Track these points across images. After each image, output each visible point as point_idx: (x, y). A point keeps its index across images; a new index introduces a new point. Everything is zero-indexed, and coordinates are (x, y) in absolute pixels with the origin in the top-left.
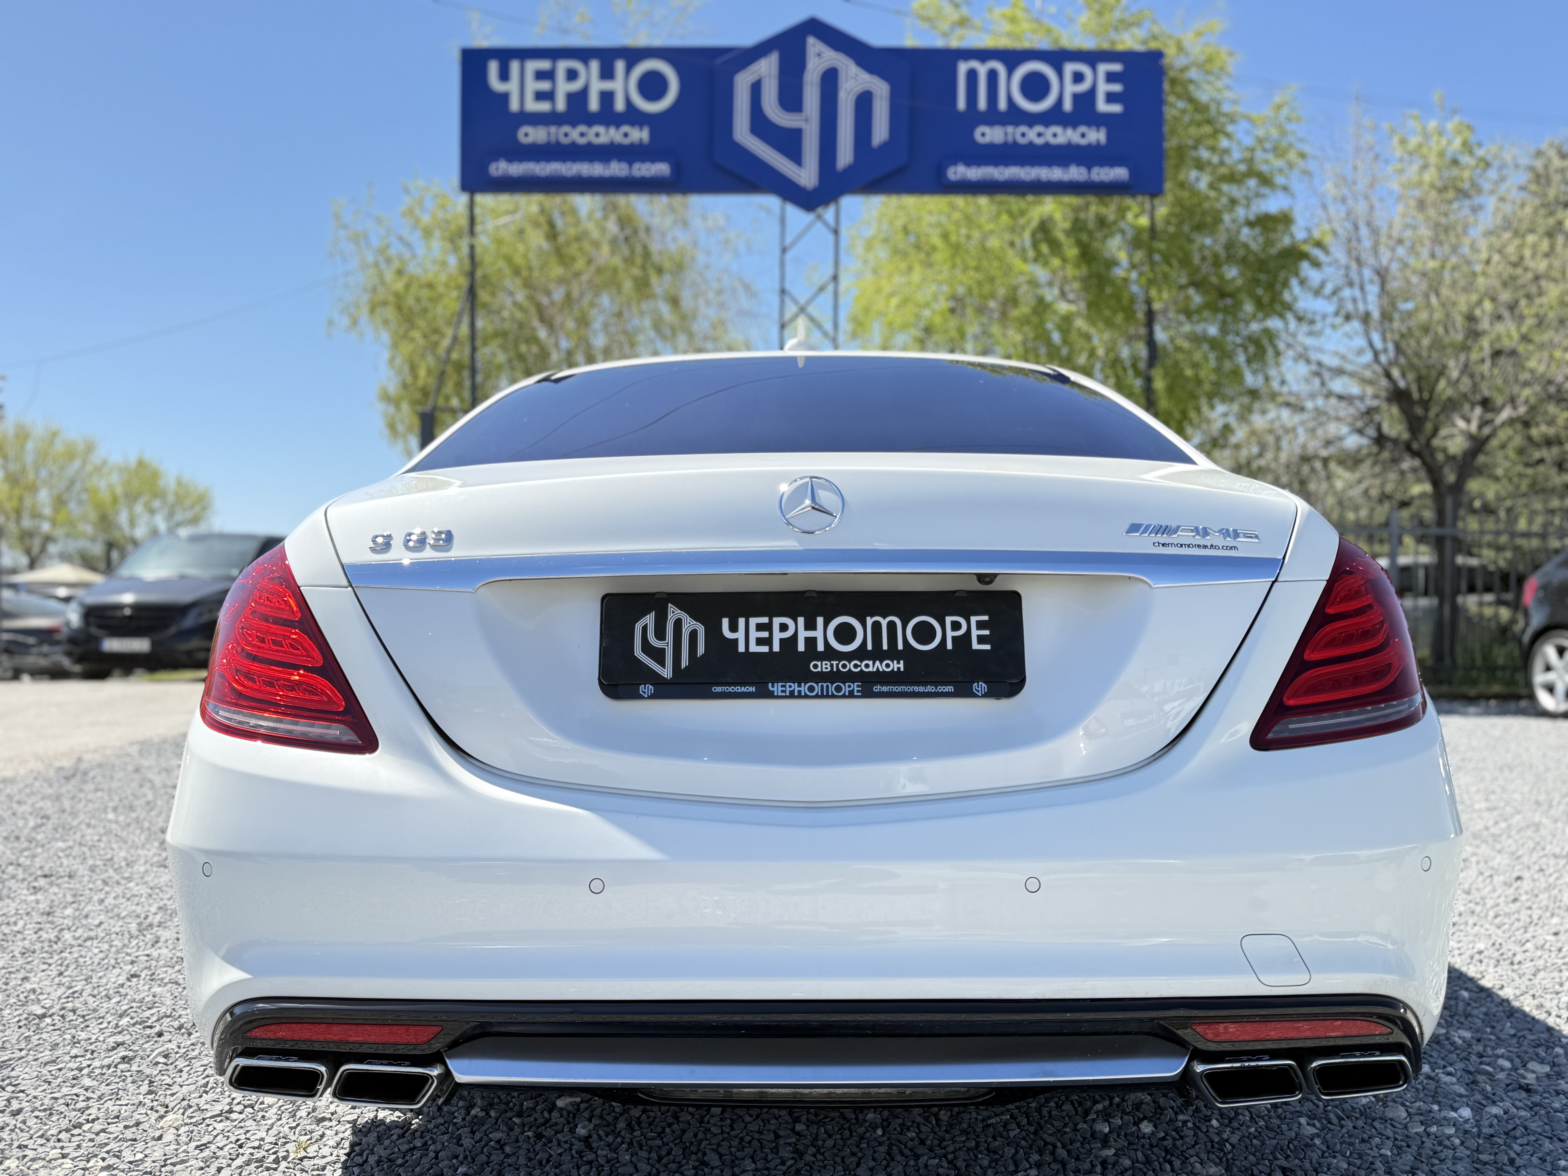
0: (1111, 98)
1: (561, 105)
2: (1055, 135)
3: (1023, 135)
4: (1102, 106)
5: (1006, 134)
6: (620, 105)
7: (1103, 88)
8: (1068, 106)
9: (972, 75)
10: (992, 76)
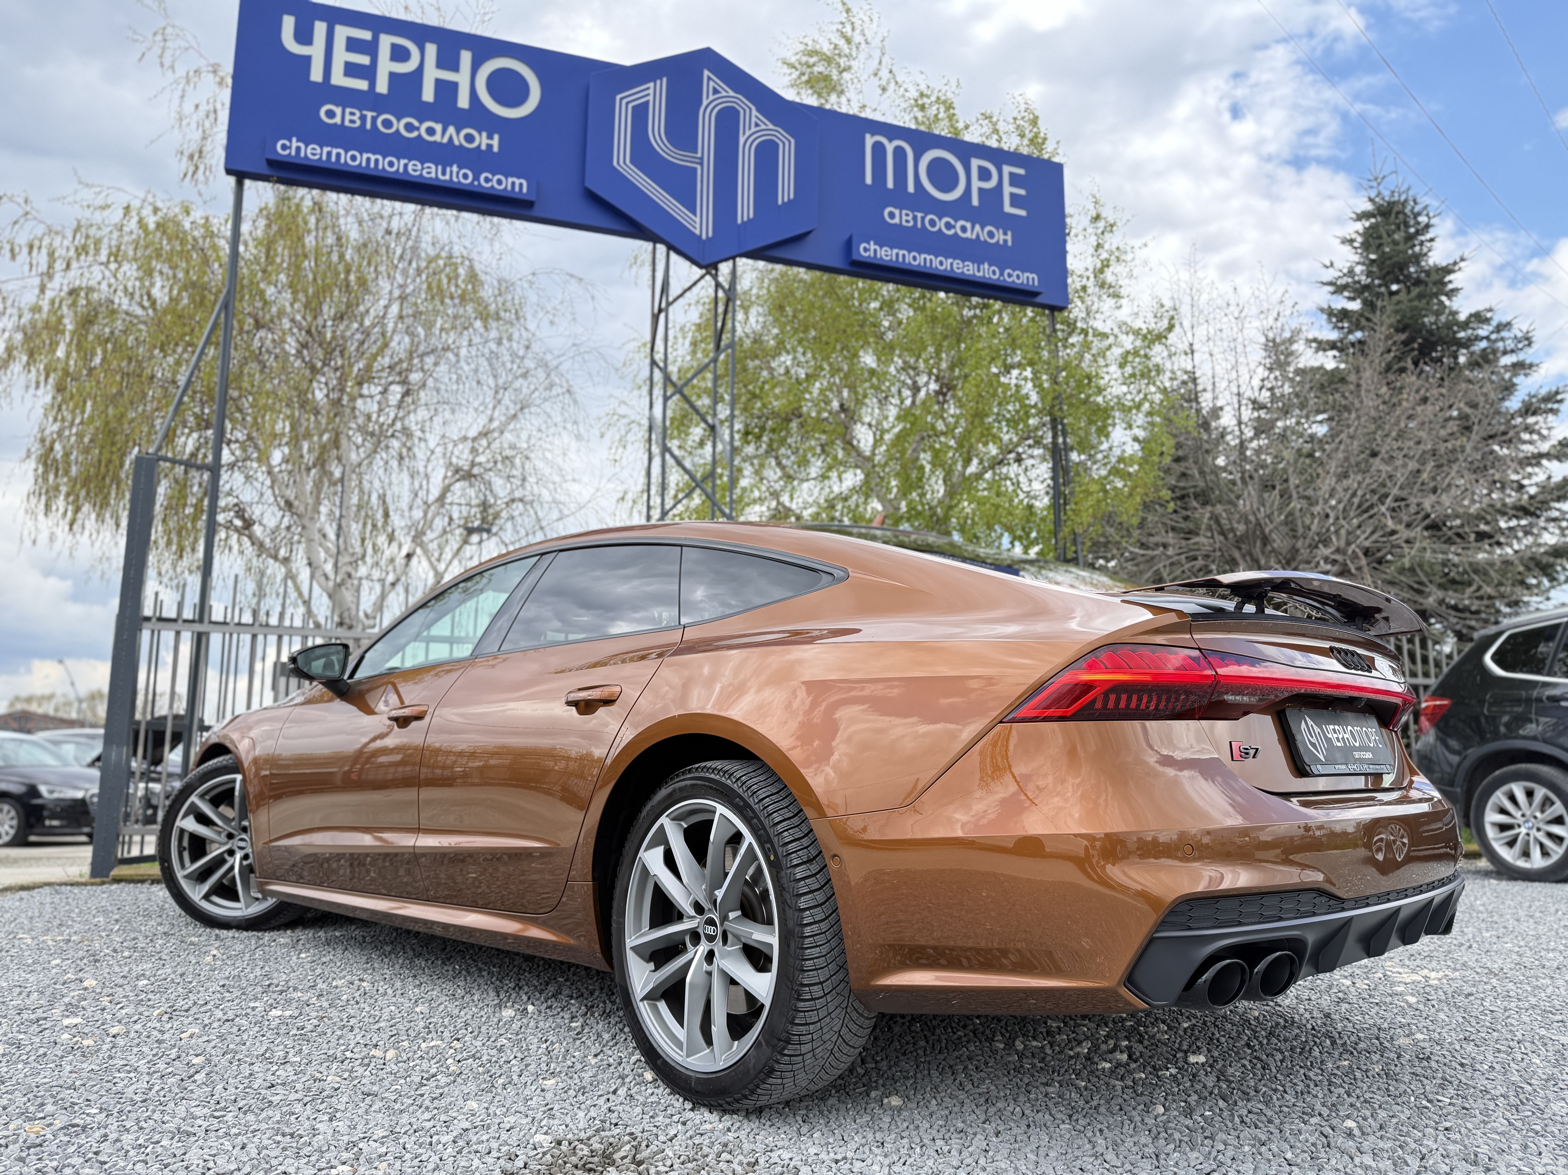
0: (1016, 200)
1: (382, 86)
2: (964, 229)
3: (932, 223)
4: (1008, 208)
5: (915, 218)
6: (463, 102)
7: (1007, 189)
8: (975, 202)
9: (879, 148)
10: (899, 153)
